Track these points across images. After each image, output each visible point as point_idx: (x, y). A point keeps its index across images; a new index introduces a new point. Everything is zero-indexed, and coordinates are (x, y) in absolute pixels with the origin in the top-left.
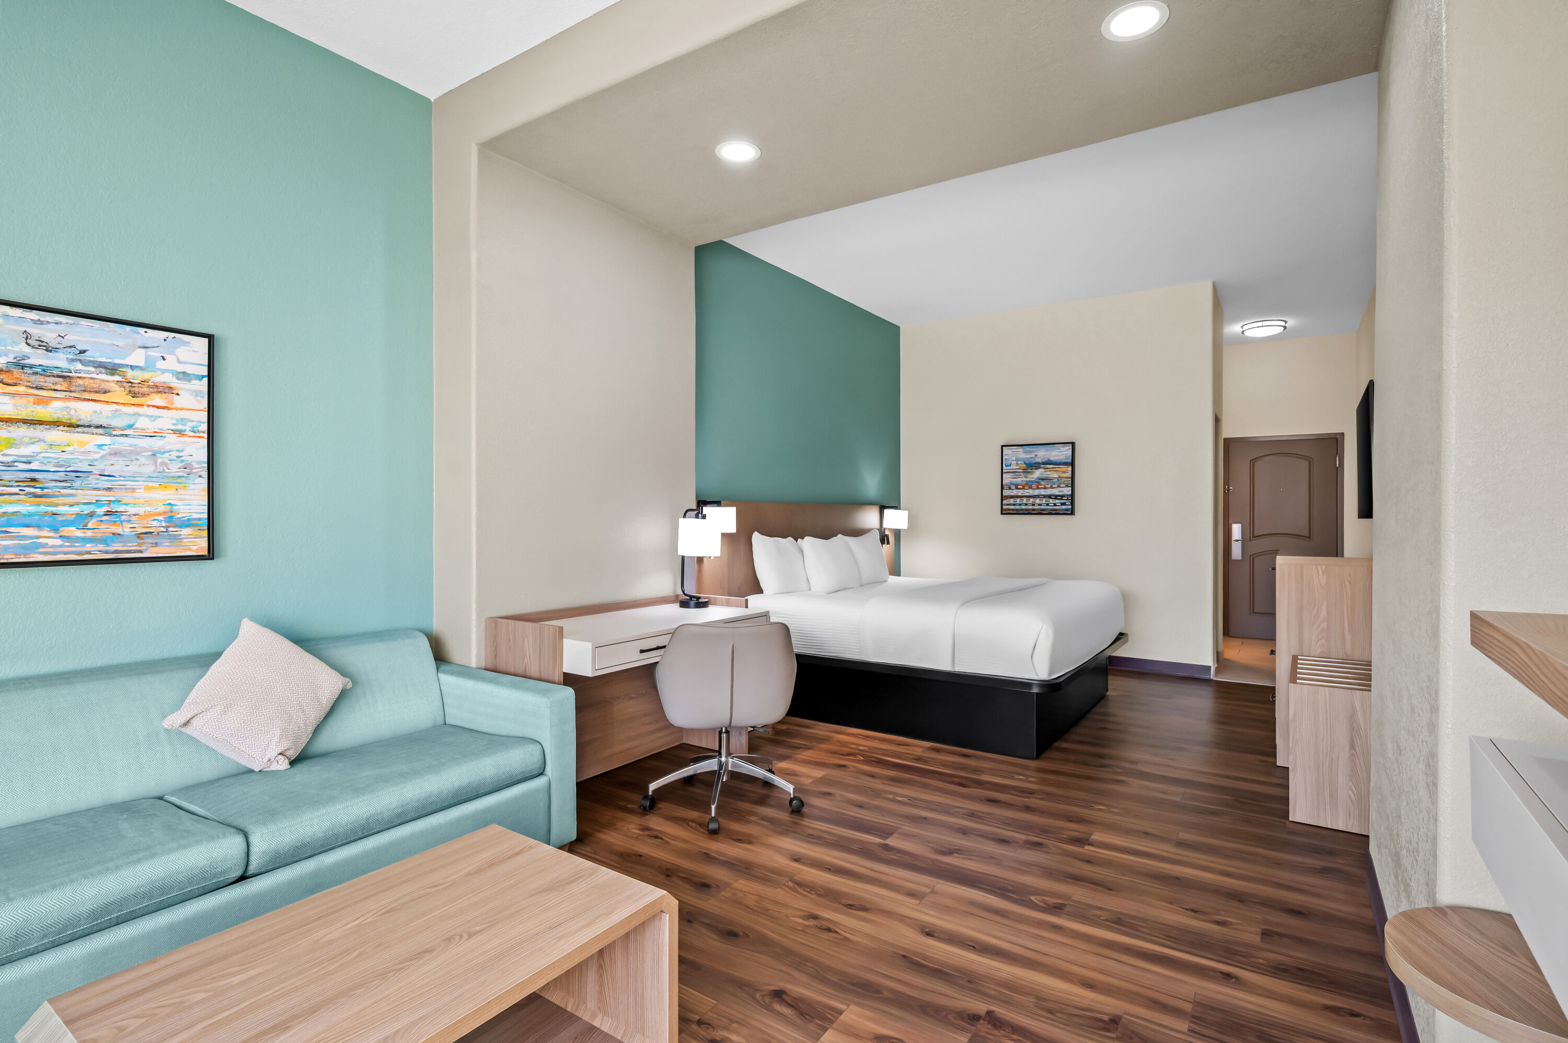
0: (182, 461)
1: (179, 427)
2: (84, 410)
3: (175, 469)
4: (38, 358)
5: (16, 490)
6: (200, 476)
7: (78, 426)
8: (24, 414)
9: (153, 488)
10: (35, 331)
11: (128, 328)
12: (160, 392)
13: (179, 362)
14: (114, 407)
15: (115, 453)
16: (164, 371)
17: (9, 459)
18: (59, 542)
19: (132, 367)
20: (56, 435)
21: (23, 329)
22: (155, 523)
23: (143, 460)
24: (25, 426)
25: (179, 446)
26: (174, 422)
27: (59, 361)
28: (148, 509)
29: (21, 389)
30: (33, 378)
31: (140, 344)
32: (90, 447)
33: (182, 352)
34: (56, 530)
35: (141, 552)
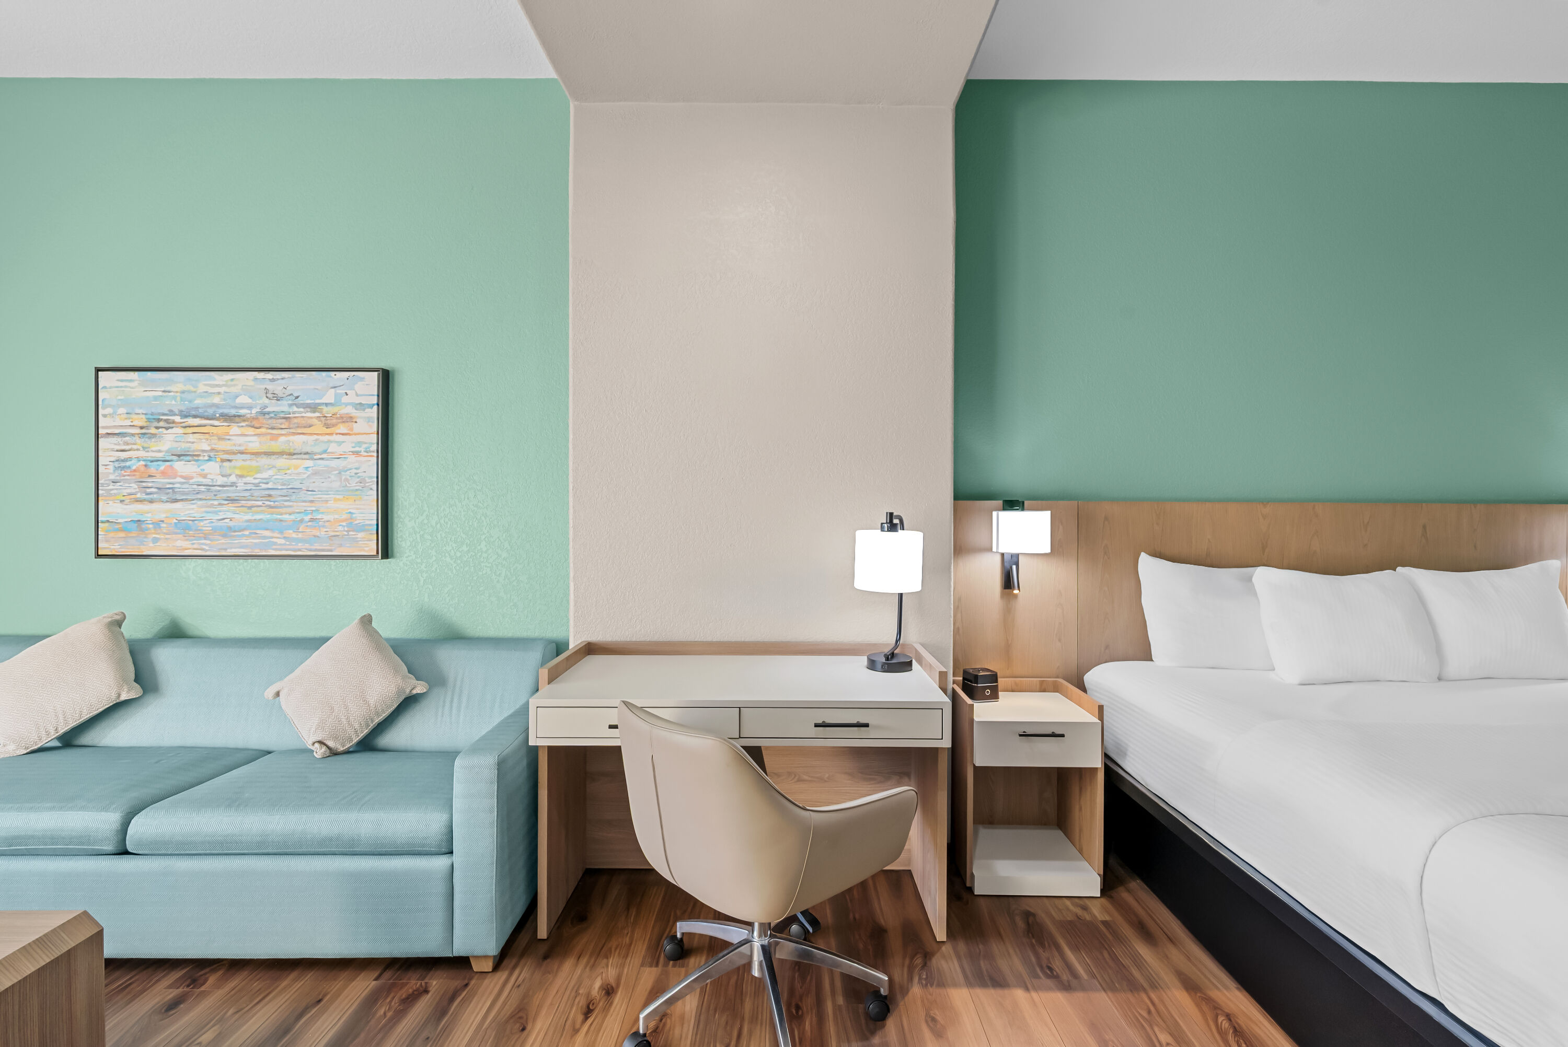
0: (359, 477)
1: (357, 449)
2: (298, 442)
3: (353, 484)
4: (273, 407)
5: (260, 503)
6: (371, 489)
7: (294, 454)
8: (264, 448)
9: (339, 500)
10: (270, 387)
11: (324, 374)
12: (344, 422)
13: (357, 395)
14: (315, 437)
15: (316, 473)
16: (347, 404)
17: (257, 481)
18: (283, 541)
19: (327, 404)
20: (282, 462)
21: (264, 387)
22: (340, 528)
23: (333, 477)
24: (265, 457)
25: (357, 465)
26: (353, 445)
27: (283, 406)
28: (336, 516)
29: (263, 430)
30: (270, 421)
31: (331, 385)
32: (301, 470)
33: (359, 387)
34: (281, 533)
35: (331, 551)
